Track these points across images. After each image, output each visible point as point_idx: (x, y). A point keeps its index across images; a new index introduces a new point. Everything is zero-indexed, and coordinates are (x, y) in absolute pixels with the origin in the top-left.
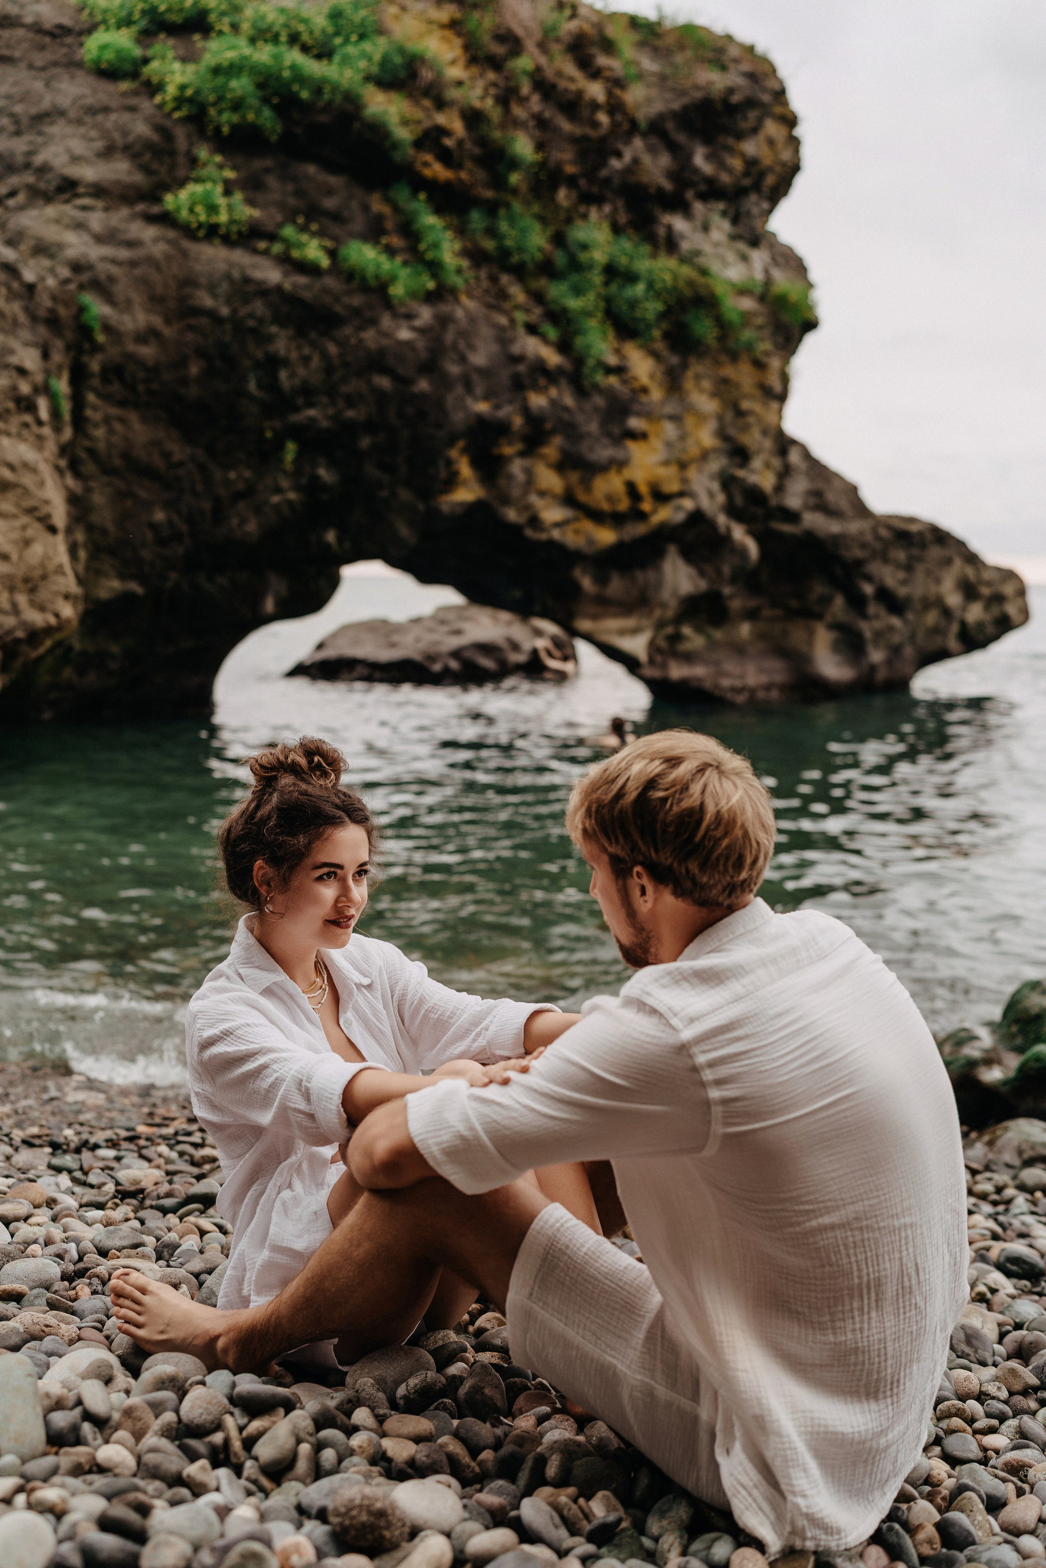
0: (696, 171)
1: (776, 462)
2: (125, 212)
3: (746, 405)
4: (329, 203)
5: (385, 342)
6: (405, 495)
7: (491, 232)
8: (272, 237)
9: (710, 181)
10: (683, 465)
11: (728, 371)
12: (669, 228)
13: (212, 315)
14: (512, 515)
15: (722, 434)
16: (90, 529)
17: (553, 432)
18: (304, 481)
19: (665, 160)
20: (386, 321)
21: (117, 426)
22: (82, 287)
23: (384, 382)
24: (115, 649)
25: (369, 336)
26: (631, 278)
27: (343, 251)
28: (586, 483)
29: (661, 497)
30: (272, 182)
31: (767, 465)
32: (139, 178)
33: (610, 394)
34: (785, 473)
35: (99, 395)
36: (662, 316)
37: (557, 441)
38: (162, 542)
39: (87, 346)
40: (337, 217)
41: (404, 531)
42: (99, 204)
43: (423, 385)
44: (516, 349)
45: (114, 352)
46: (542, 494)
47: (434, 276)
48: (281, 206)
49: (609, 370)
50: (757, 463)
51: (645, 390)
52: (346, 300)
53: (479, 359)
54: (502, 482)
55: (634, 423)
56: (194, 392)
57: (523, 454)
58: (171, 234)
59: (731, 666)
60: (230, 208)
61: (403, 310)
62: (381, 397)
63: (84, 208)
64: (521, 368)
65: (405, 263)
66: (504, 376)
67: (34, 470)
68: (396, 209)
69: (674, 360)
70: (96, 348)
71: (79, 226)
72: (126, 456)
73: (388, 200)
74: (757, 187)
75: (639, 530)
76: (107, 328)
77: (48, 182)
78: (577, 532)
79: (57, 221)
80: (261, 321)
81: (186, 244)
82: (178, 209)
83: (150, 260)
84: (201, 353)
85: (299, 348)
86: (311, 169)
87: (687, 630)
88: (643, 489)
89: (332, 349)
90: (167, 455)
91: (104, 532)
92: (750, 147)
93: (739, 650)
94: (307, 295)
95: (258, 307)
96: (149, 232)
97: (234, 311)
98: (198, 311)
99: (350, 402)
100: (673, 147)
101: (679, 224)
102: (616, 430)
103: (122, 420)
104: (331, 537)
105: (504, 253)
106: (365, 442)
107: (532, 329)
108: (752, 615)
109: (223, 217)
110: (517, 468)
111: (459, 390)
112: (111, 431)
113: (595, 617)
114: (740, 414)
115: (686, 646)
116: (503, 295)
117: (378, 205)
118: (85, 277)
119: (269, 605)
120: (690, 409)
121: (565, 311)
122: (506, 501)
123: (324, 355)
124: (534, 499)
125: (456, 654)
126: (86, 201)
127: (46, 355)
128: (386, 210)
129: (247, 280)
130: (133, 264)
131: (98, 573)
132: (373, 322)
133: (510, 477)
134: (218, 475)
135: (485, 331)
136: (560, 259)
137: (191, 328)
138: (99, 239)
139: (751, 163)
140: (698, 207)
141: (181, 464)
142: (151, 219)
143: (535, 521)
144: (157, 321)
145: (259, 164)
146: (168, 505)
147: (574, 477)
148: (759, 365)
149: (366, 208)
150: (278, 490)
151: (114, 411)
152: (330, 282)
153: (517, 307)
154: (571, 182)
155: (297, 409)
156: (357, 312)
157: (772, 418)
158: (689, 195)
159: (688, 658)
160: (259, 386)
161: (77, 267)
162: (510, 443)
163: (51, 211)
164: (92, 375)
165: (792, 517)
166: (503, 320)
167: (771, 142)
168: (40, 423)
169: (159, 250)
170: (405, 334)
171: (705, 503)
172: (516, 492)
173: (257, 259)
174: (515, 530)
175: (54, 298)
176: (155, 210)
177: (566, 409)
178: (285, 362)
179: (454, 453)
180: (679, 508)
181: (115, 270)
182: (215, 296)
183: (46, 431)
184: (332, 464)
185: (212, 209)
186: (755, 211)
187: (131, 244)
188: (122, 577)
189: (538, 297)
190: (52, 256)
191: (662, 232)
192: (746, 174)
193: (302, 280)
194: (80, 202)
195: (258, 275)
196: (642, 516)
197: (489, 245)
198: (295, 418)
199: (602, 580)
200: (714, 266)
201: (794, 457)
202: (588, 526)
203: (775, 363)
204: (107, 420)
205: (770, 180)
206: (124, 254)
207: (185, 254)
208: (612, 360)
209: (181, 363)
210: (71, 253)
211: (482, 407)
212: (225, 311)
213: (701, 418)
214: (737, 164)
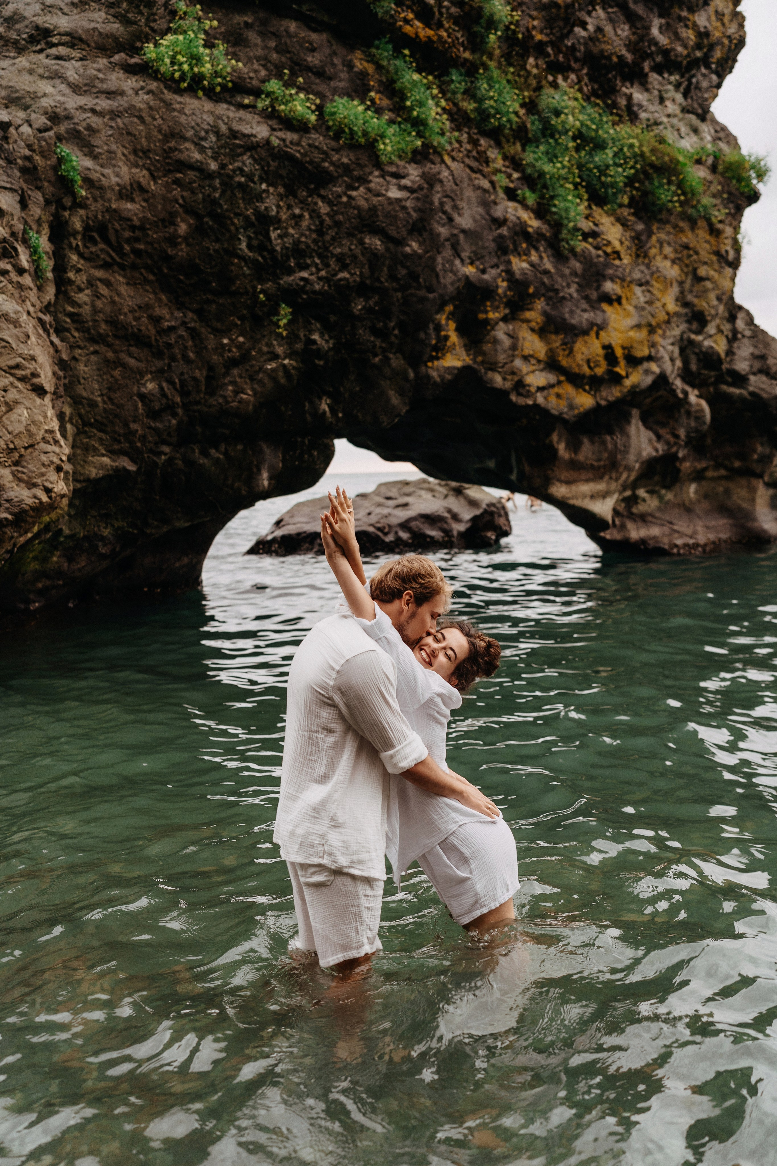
0: (654, 42)
1: (727, 327)
2: (103, 62)
3: (703, 271)
4: (313, 59)
5: (375, 200)
6: (396, 361)
7: (470, 93)
8: (257, 93)
9: (666, 52)
10: (652, 330)
11: (688, 237)
12: (630, 98)
13: (200, 169)
14: (498, 380)
15: (682, 300)
16: (76, 401)
17: (536, 295)
18: (299, 346)
19: (625, 31)
20: (376, 180)
21: (103, 290)
22: (59, 138)
23: (376, 243)
24: (106, 532)
25: (359, 193)
26: (600, 146)
27: (329, 108)
28: (569, 348)
29: (633, 361)
30: (253, 37)
31: (720, 331)
32: (116, 27)
33: (585, 259)
34: (734, 338)
35: (81, 255)
36: (630, 182)
37: (540, 304)
38: (154, 414)
39: (67, 201)
40: (320, 73)
41: (395, 400)
42: (76, 54)
43: (414, 246)
44: (498, 212)
45: (96, 207)
46: (526, 358)
47: (419, 135)
48: (265, 61)
49: (586, 236)
50: (711, 329)
51: (617, 254)
52: (335, 157)
53: (465, 221)
54: (487, 347)
55: (608, 286)
56: (183, 251)
57: (505, 319)
58: (154, 85)
59: (681, 526)
60: (213, 59)
61: (393, 169)
62: (374, 258)
63: (58, 58)
64: (504, 231)
65: (391, 122)
66: (489, 239)
67: (16, 324)
68: (379, 67)
69: (640, 227)
70: (78, 204)
71: (54, 76)
72: (112, 322)
73: (371, 59)
74: (705, 61)
75: (615, 393)
76: (88, 182)
77: (19, 32)
78: (558, 396)
79: (31, 72)
80: (250, 177)
81: (168, 96)
82: (159, 59)
83: (132, 111)
84: (189, 210)
85: (289, 207)
86: (293, 26)
87: (642, 493)
88: (619, 352)
89: (324, 209)
90: (156, 320)
91: (93, 404)
92: (702, 19)
93: (687, 509)
94: (296, 152)
95: (247, 162)
96: (130, 83)
97: (223, 166)
98: (184, 166)
99: (343, 265)
100: (631, 18)
101: (638, 96)
102: (594, 295)
103: (107, 283)
104: (324, 407)
105: (484, 115)
106: (358, 306)
107: (511, 194)
108: (698, 476)
109: (207, 68)
110: (501, 332)
111: (448, 252)
112: (97, 295)
113: (569, 483)
114: (699, 279)
115: (641, 508)
116: (483, 159)
117: (360, 64)
118: (62, 129)
119: (265, 480)
120: (657, 274)
121: (542, 174)
122: (493, 367)
123: (315, 214)
124: (518, 363)
125: (405, 526)
126: (62, 50)
127: (24, 204)
128: (370, 68)
129: (234, 134)
130: (114, 114)
131: (87, 449)
132: (363, 180)
133: (496, 341)
134: (211, 342)
135: (469, 193)
136: (533, 125)
137: (177, 182)
138: (76, 89)
139: (703, 35)
140: (654, 78)
141: (172, 329)
142: (130, 70)
143: (520, 386)
144: (142, 175)
145: (239, 19)
146: (158, 374)
147: (557, 341)
148: (715, 232)
149: (350, 66)
150: (275, 357)
151: (99, 274)
152: (317, 138)
153: (497, 171)
154: (539, 49)
155: (290, 272)
156: (347, 169)
157: (726, 284)
158: (646, 66)
159: (643, 519)
160: (249, 247)
161: (55, 118)
162: (496, 309)
163: (23, 62)
164: (75, 233)
165: (740, 380)
166: (485, 184)
167: (719, 15)
168: (21, 271)
169: (142, 100)
170: (394, 193)
171: (668, 367)
172: (502, 358)
173: (242, 113)
174: (504, 394)
175: (29, 146)
176: (135, 60)
177: (546, 272)
178: (276, 221)
179: (442, 318)
180: (647, 372)
181: (95, 121)
182: (202, 150)
183: (27, 280)
184: (327, 328)
185: (196, 59)
186: (705, 84)
187: (110, 94)
188: (112, 453)
189: (515, 163)
190: (26, 108)
191: (623, 102)
192: (699, 46)
193: (289, 136)
194: (53, 51)
195: (246, 129)
196: (617, 379)
197: (469, 106)
198: (287, 280)
199: (574, 446)
200: (670, 136)
201: (740, 324)
202: (568, 389)
203: (728, 231)
204: (91, 283)
205: (718, 53)
206: (104, 104)
207: (168, 105)
208: (586, 225)
209: (170, 220)
210: (45, 102)
211: (470, 270)
212: (213, 166)
213: (667, 283)
214: (690, 35)
